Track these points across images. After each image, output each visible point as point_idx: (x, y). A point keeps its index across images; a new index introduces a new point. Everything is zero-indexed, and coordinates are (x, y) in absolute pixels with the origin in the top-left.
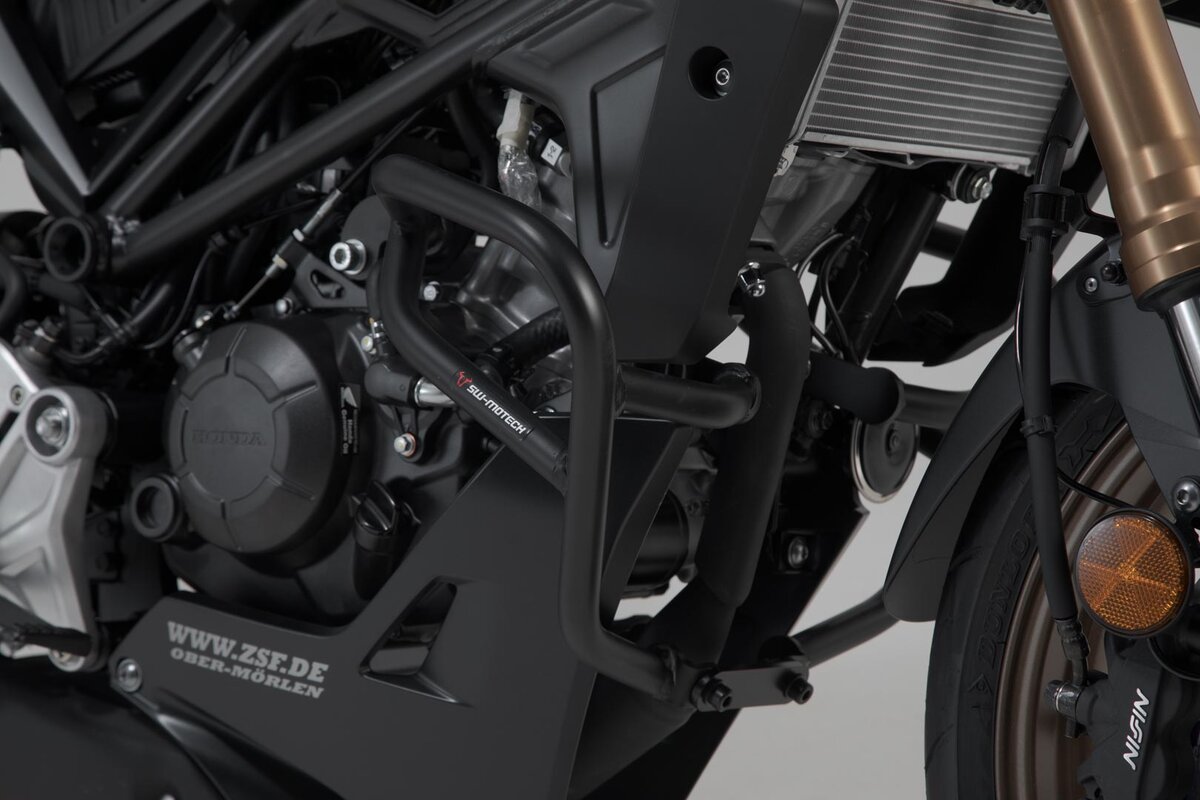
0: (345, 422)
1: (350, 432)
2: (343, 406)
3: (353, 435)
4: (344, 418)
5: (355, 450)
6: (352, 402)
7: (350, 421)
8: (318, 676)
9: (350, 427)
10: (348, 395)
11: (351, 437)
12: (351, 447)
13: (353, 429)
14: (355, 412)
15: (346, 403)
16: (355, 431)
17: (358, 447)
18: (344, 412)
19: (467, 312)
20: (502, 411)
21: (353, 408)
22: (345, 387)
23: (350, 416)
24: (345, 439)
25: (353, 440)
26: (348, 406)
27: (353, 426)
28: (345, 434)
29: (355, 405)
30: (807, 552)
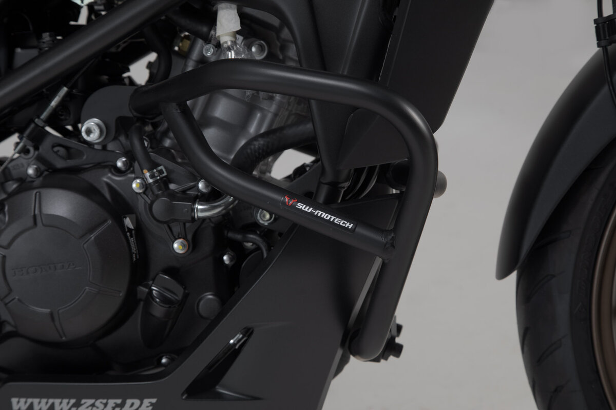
0: (130, 241)
2: (127, 230)
3: (135, 247)
4: (129, 237)
6: (131, 227)
8: (148, 407)
10: (128, 222)
11: (135, 249)
12: (136, 255)
14: (133, 232)
15: (128, 228)
16: (136, 244)
17: (139, 254)
18: (128, 234)
19: (173, 151)
20: (330, 216)
21: (132, 230)
22: (126, 218)
23: (131, 236)
24: (133, 251)
25: (136, 251)
26: (130, 230)
27: (134, 242)
28: (132, 248)
29: (133, 228)
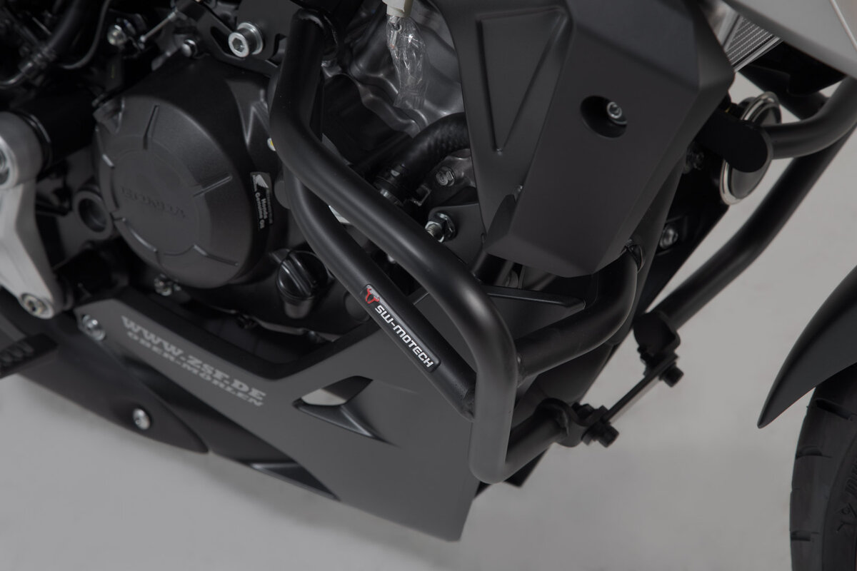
0: (259, 203)
1: (265, 209)
2: (256, 190)
3: (267, 211)
4: (258, 199)
5: (271, 221)
7: (264, 200)
9: (264, 206)
11: (266, 213)
12: (267, 221)
13: (267, 206)
16: (269, 207)
17: (273, 218)
19: (359, 85)
24: (261, 217)
25: (268, 215)
26: (261, 189)
27: (266, 204)
28: (261, 212)
30: (677, 235)
